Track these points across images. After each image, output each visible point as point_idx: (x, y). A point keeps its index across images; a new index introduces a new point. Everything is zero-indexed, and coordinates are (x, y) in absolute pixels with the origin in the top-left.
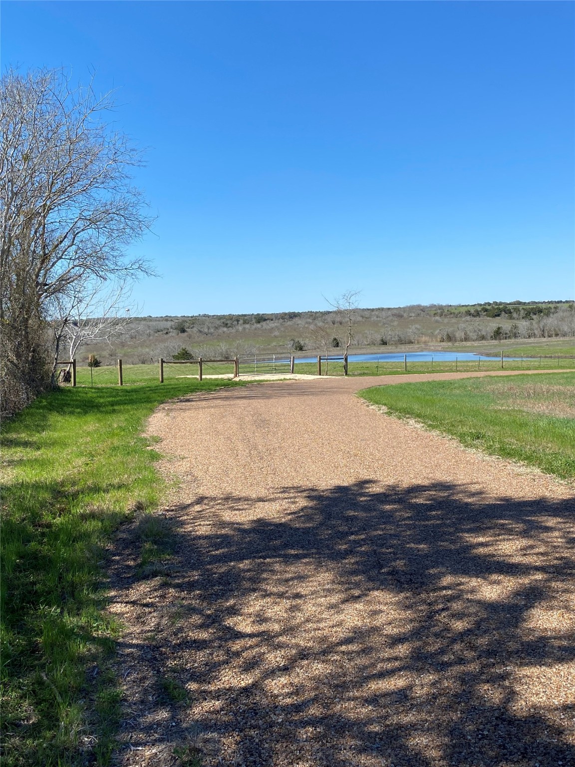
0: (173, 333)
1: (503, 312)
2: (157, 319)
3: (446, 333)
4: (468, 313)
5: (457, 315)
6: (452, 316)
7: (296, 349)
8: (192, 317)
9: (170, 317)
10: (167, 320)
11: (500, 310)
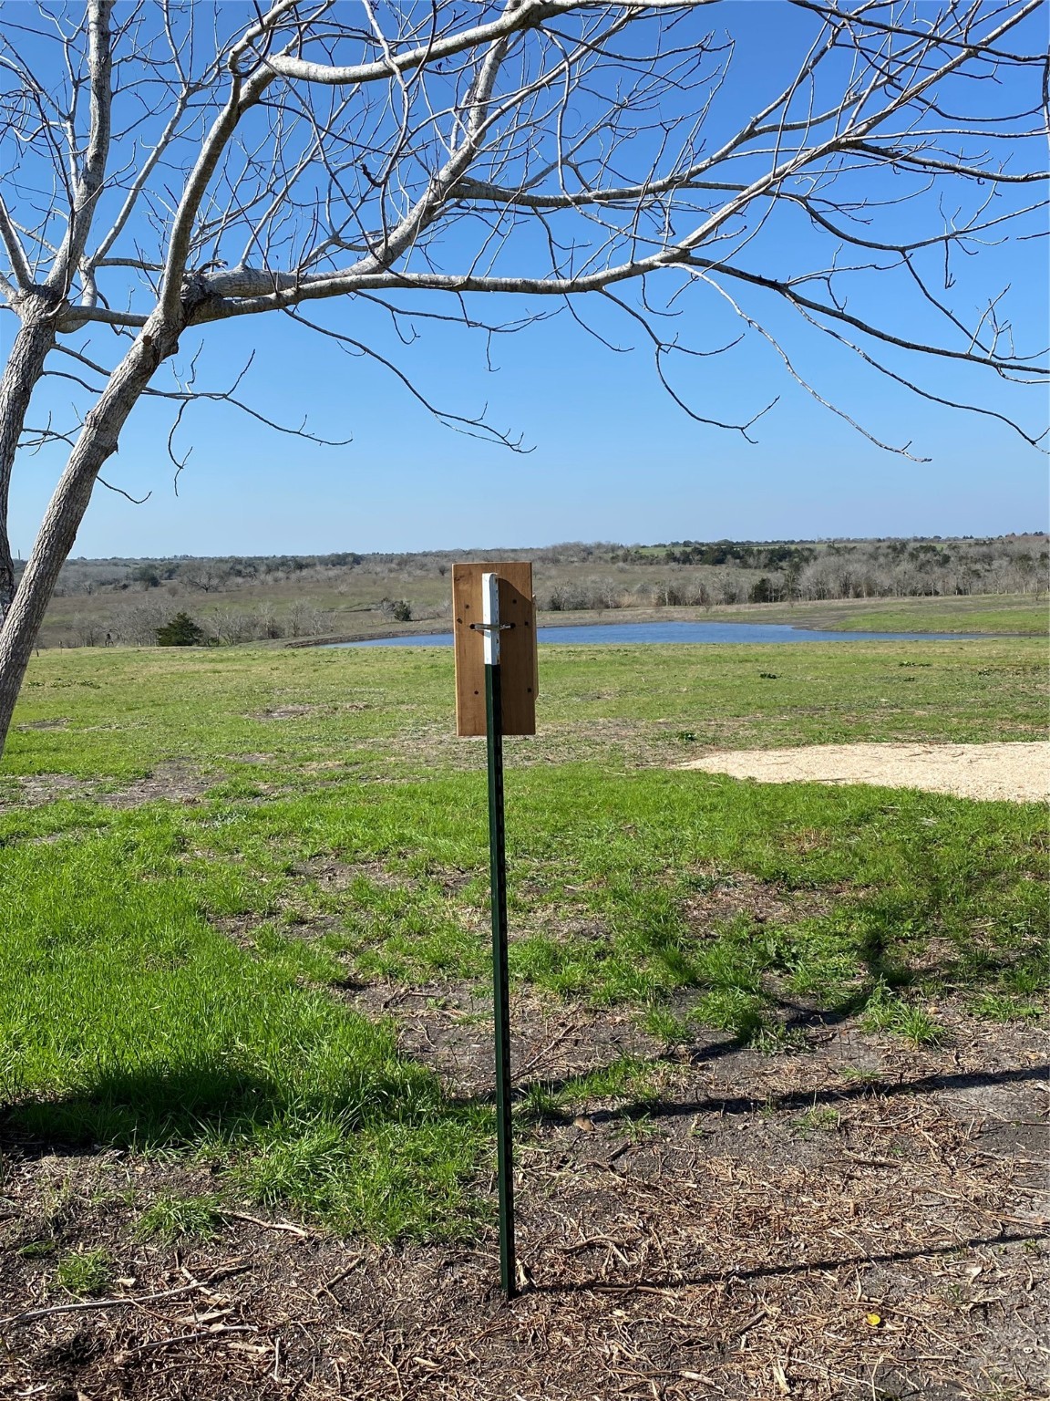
0: (138, 586)
1: (729, 556)
2: (95, 563)
3: (667, 589)
4: (671, 557)
5: (652, 561)
6: (643, 561)
7: (397, 618)
8: (162, 560)
9: (120, 559)
10: (115, 565)
11: (724, 553)
